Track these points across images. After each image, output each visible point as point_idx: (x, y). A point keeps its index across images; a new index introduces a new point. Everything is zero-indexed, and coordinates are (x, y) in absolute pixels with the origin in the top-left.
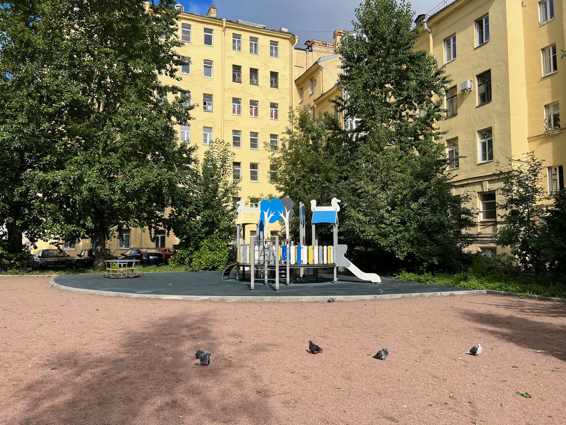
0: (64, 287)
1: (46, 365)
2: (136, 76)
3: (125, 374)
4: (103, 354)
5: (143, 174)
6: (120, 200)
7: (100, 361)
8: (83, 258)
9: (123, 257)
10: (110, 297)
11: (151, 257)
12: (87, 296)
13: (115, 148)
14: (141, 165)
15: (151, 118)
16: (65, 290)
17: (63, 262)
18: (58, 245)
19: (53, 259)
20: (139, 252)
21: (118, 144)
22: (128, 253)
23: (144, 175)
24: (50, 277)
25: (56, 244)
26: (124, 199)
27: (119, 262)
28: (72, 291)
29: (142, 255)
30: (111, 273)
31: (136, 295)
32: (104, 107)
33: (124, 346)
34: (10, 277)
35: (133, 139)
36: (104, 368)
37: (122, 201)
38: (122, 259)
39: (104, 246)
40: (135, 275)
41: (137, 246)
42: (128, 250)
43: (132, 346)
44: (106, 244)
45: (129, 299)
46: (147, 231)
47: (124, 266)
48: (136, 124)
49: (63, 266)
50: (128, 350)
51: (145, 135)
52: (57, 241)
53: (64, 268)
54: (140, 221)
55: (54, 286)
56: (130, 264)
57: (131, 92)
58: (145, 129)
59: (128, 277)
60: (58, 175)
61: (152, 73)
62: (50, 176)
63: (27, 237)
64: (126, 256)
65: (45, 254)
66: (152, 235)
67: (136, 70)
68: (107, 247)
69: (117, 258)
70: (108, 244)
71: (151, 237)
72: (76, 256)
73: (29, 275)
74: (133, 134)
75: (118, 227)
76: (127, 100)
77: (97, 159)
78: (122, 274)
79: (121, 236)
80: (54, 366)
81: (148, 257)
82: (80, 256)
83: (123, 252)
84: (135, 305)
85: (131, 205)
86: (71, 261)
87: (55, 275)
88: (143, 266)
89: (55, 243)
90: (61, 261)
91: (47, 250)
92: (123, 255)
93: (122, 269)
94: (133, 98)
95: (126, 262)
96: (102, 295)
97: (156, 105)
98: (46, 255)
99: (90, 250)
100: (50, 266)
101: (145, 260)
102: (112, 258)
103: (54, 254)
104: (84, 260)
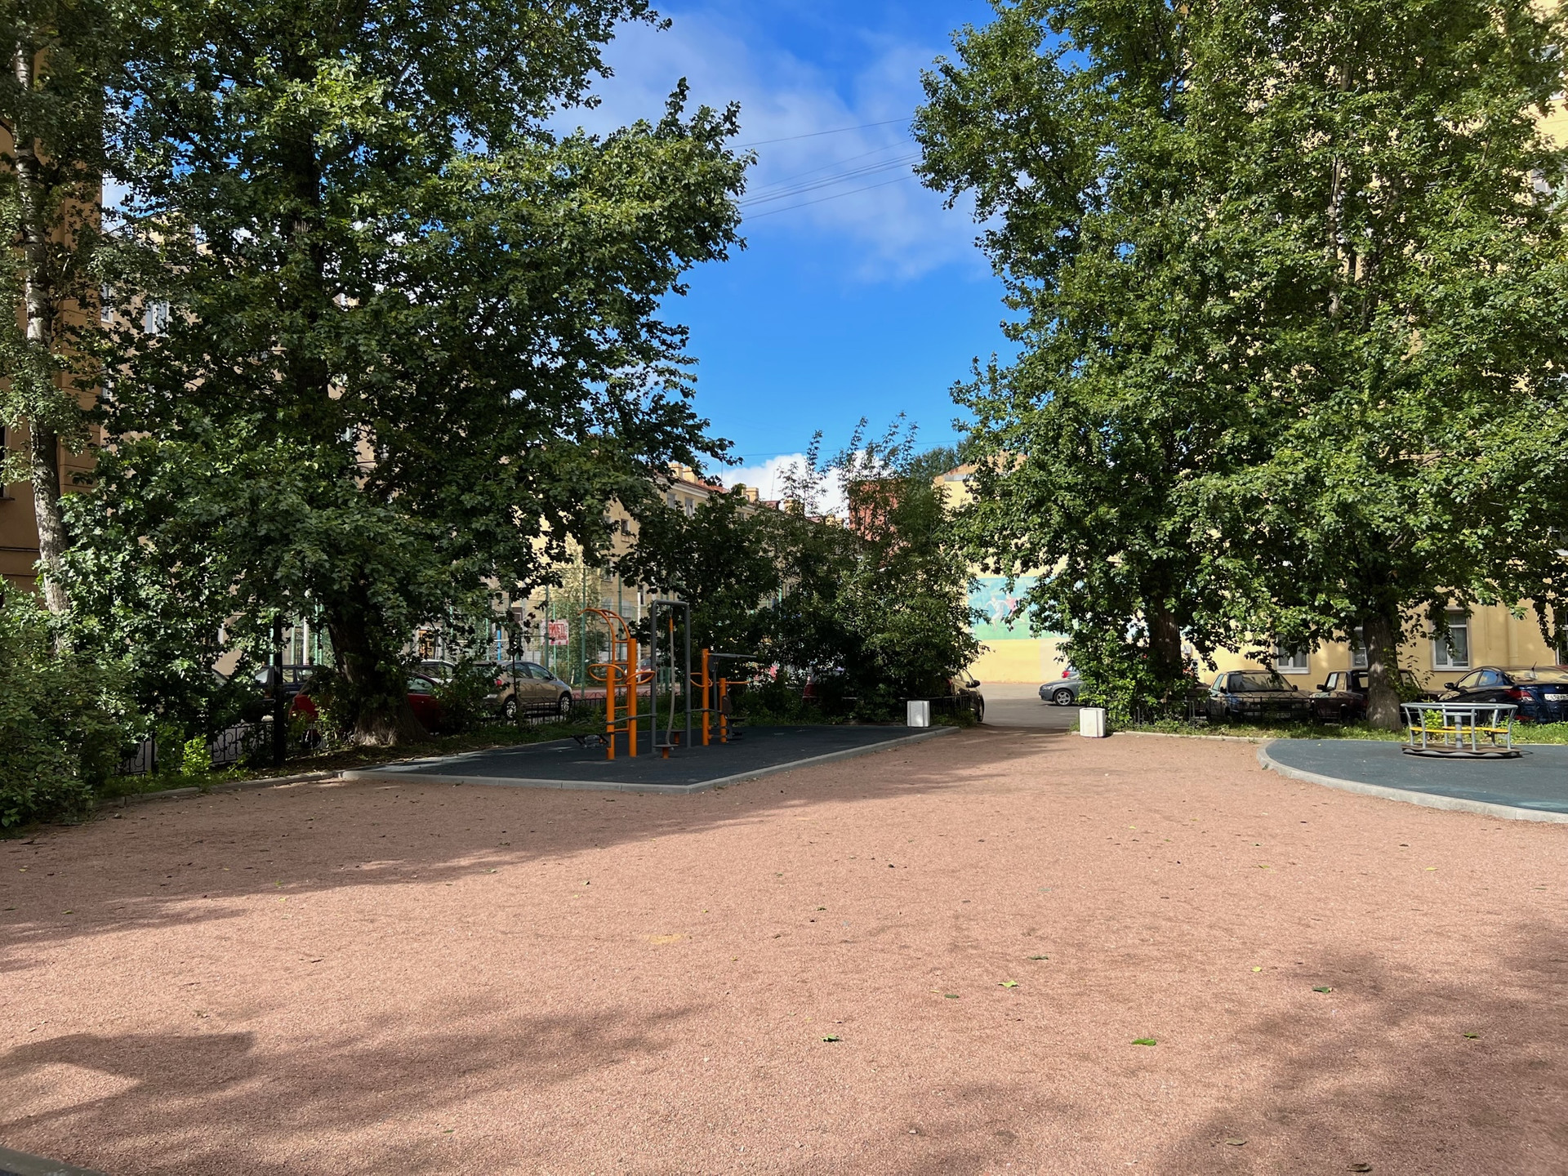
0: (1297, 773)
1: (1296, 975)
2: (1462, 146)
3: (1535, 1049)
4: (1455, 979)
5: (1509, 439)
6: (1434, 527)
7: (1448, 997)
8: (1333, 695)
9: (1456, 694)
10: (1433, 810)
11: (1549, 697)
12: (1365, 802)
13: (1410, 376)
14: (1499, 414)
15: (1526, 261)
16: (1301, 782)
17: (1284, 705)
18: (1265, 658)
19: (1256, 697)
20: (1507, 680)
21: (1417, 365)
22: (1469, 683)
23: (1512, 442)
24: (1254, 742)
25: (1261, 657)
26: (1446, 522)
27: (1448, 711)
28: (1319, 786)
29: (1517, 689)
30: (1423, 740)
31: (1519, 813)
32: (1369, 263)
33: (1514, 963)
34: (1161, 737)
35: (1470, 339)
36: (1466, 1020)
37: (1441, 530)
38: (1453, 700)
39: (1395, 661)
40: (1504, 751)
41: (1496, 660)
42: (1469, 674)
43: (1541, 970)
44: (1399, 657)
45: (1496, 824)
46: (1533, 614)
47: (1466, 721)
48: (1475, 289)
49: (1284, 715)
50: (1530, 979)
51: (1509, 316)
52: (1262, 648)
53: (1286, 720)
54: (1504, 586)
55: (1270, 768)
56: (1483, 717)
57: (1451, 197)
58: (1506, 300)
59: (1478, 756)
60: (1255, 479)
61: (1521, 119)
62: (1235, 485)
63: (1191, 640)
64: (1463, 691)
65: (1236, 682)
66: (1548, 625)
67: (1461, 126)
68: (1401, 666)
69: (1435, 698)
70: (1406, 654)
71: (1545, 632)
72: (1314, 689)
73: (1203, 737)
74: (1465, 321)
75: (1431, 605)
76: (1439, 226)
77: (1356, 416)
78: (1459, 745)
79: (1441, 633)
80: (1321, 985)
81: (1541, 696)
82: (1324, 688)
83: (1454, 679)
84: (1522, 844)
85: (1471, 538)
86: (1302, 702)
87: (1267, 738)
88: (1523, 723)
89: (1259, 653)
90: (1275, 703)
91: (1241, 673)
92: (1451, 686)
93: (1458, 730)
94: (1459, 213)
95: (1469, 711)
96: (1407, 804)
97: (1535, 216)
98: (1238, 684)
99: (1353, 672)
100: (1250, 714)
101: (1530, 704)
102: (1421, 696)
103: (1254, 683)
104: (1339, 701)
